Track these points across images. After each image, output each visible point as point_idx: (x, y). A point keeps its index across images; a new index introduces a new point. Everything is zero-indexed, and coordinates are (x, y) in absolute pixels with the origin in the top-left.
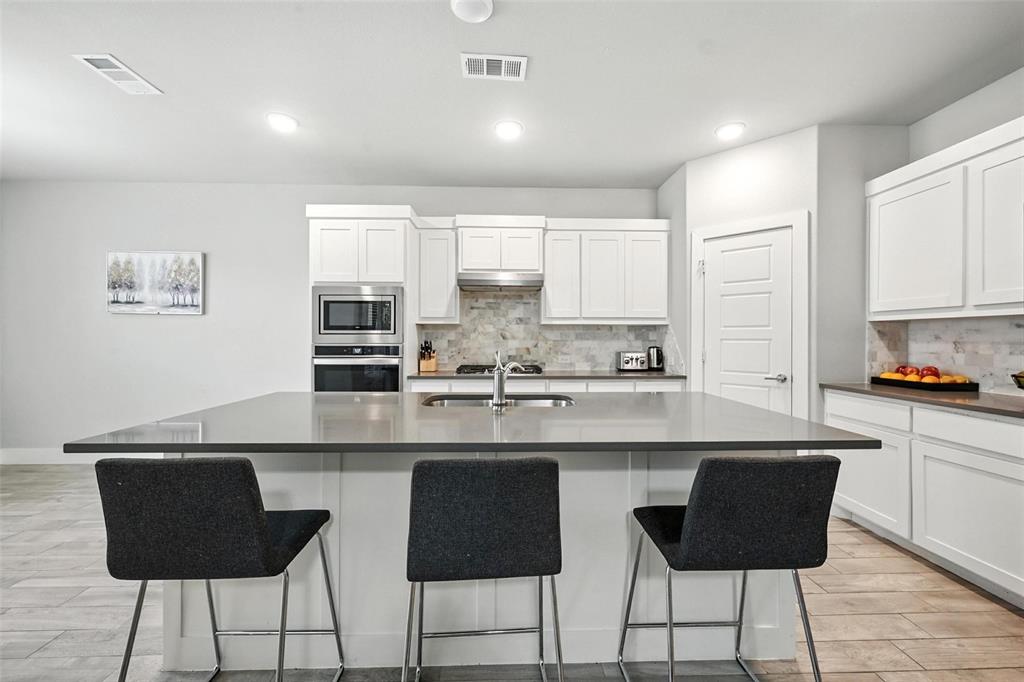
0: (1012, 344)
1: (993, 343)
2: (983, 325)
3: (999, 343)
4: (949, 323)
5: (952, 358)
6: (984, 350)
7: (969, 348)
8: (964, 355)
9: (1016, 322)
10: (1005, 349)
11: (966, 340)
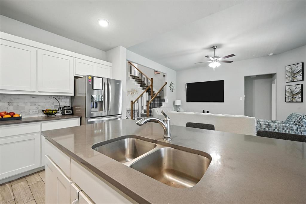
0: (31, 102)
1: (25, 102)
2: (20, 97)
3: (27, 102)
4: (6, 96)
5: (7, 108)
6: (21, 104)
7: (15, 104)
8: (13, 107)
9: (32, 96)
10: (29, 104)
11: (13, 101)
